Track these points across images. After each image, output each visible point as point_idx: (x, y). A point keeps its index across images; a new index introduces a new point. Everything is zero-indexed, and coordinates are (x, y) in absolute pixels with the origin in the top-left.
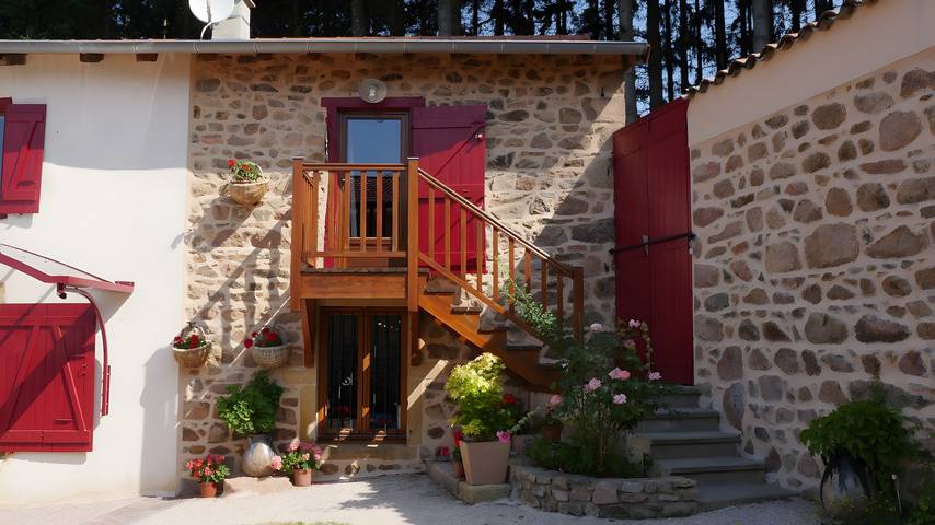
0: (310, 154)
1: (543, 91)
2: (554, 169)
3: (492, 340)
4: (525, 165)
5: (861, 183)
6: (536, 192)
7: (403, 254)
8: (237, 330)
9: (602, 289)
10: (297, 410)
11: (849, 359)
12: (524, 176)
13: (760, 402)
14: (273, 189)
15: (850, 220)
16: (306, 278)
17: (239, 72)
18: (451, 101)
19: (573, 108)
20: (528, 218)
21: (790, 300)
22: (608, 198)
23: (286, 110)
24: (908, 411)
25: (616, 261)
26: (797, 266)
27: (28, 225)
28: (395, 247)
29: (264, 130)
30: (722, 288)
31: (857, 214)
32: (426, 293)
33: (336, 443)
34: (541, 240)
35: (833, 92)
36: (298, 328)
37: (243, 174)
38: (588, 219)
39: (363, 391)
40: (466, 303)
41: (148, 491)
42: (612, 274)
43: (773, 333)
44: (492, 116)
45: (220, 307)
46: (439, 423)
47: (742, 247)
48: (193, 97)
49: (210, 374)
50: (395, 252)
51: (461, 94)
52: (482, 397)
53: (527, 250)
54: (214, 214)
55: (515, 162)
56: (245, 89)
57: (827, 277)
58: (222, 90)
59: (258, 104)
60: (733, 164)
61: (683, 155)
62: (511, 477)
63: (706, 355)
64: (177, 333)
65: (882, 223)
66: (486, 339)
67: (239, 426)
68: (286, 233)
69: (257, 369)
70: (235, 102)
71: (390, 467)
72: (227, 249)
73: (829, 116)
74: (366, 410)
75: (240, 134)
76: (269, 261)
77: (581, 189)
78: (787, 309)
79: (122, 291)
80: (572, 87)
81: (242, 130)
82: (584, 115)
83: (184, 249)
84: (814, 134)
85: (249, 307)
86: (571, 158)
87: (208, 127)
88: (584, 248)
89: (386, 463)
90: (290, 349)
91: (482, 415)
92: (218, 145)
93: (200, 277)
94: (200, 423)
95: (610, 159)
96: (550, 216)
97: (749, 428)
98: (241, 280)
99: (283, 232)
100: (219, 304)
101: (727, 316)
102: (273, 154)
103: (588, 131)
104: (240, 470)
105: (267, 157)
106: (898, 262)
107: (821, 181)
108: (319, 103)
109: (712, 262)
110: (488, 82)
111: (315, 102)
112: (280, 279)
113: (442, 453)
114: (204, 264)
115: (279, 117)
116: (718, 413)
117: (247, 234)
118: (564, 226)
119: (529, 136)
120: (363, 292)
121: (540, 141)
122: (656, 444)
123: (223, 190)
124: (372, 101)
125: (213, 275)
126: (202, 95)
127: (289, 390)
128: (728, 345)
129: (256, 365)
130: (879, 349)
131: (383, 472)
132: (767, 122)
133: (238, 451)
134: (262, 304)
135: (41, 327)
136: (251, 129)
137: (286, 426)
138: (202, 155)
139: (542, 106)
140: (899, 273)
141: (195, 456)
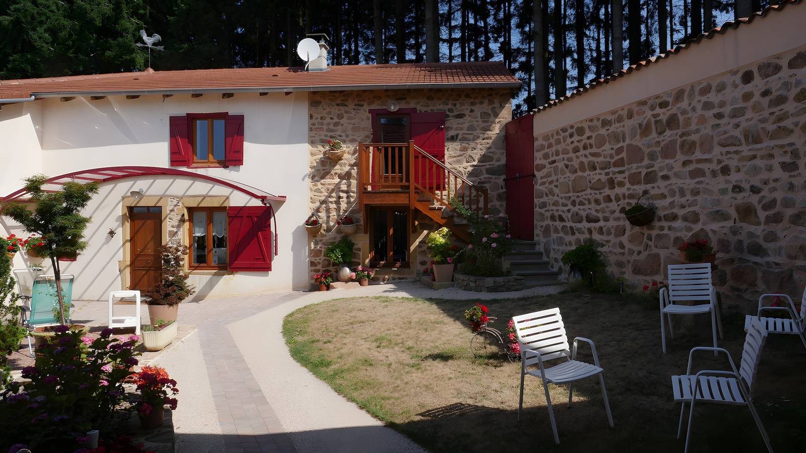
0: (364, 136)
1: (473, 104)
2: (478, 141)
3: (447, 221)
4: (464, 139)
5: (589, 160)
6: (469, 152)
7: (407, 184)
8: (333, 217)
9: (499, 197)
10: (361, 253)
11: (583, 229)
12: (463, 144)
13: (556, 247)
14: (348, 153)
15: (585, 174)
16: (365, 195)
17: (330, 98)
18: (429, 109)
19: (487, 112)
20: (465, 164)
21: (566, 205)
22: (503, 155)
23: (352, 115)
24: (599, 249)
25: (506, 184)
26: (569, 192)
27: (238, 171)
28: (404, 181)
29: (342, 125)
30: (545, 199)
31: (588, 172)
32: (418, 201)
33: (378, 268)
34: (471, 175)
35: (582, 122)
36: (361, 216)
37: (334, 147)
38: (494, 165)
39: (390, 245)
40: (437, 205)
41: (296, 288)
42: (504, 190)
43: (562, 219)
44: (448, 116)
45: (325, 207)
46: (425, 259)
47: (551, 182)
48: (309, 110)
49: (321, 237)
50: (404, 183)
51: (434, 106)
52: (442, 245)
53: (463, 181)
54: (321, 164)
55: (459, 138)
56: (333, 106)
57: (578, 197)
58: (323, 107)
59: (340, 112)
60: (550, 146)
61: (532, 139)
62: (454, 279)
63: (539, 228)
64: (306, 218)
65: (594, 176)
66: (444, 221)
67: (336, 260)
68: (354, 172)
69: (343, 234)
70: (329, 112)
71: (403, 278)
72: (327, 181)
73: (580, 131)
74: (391, 253)
75: (332, 127)
76: (346, 186)
77: (490, 150)
78: (566, 209)
79: (281, 200)
80: (486, 102)
81: (333, 125)
82: (492, 115)
83: (308, 181)
84: (576, 138)
85: (338, 207)
86: (486, 136)
87: (317, 124)
88: (491, 178)
89: (401, 277)
90: (357, 226)
91: (442, 253)
92: (321, 132)
93: (317, 194)
94: (318, 259)
95: (504, 136)
96: (475, 163)
97: (552, 258)
98: (334, 195)
99: (352, 172)
100: (324, 205)
101: (546, 211)
102: (347, 136)
103: (493, 122)
104: (337, 279)
105: (344, 138)
106: (597, 192)
107: (577, 157)
108: (368, 111)
109: (541, 188)
110: (447, 100)
111: (366, 111)
112: (352, 194)
113: (426, 272)
114: (317, 187)
115: (349, 118)
116: (542, 252)
117: (336, 173)
118: (482, 168)
119: (466, 126)
120: (390, 200)
121: (471, 128)
122: (512, 264)
123: (325, 153)
124: (392, 111)
125: (321, 192)
126: (313, 109)
127: (357, 244)
128: (546, 224)
129: (342, 233)
130: (592, 225)
131: (399, 281)
132: (561, 130)
133: (335, 271)
134: (344, 206)
135: (247, 217)
136: (336, 124)
137: (356, 260)
138: (314, 137)
139: (472, 111)
140: (599, 197)
141: (317, 274)
